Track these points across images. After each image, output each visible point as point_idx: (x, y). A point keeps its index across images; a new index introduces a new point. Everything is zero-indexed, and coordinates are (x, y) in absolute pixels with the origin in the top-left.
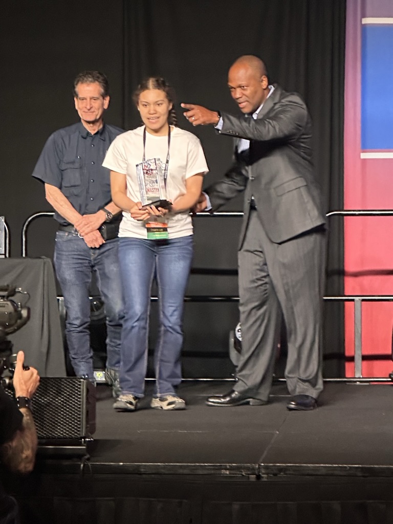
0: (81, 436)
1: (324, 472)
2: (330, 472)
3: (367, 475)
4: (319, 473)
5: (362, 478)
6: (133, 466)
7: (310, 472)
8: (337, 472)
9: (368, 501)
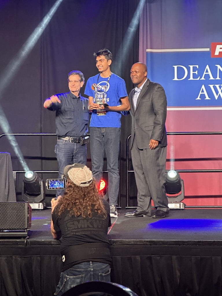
0: (25, 228)
1: (132, 243)
2: (136, 243)
3: (152, 244)
4: (130, 244)
5: (150, 245)
6: (48, 241)
7: (127, 243)
8: (138, 243)
9: (152, 256)
